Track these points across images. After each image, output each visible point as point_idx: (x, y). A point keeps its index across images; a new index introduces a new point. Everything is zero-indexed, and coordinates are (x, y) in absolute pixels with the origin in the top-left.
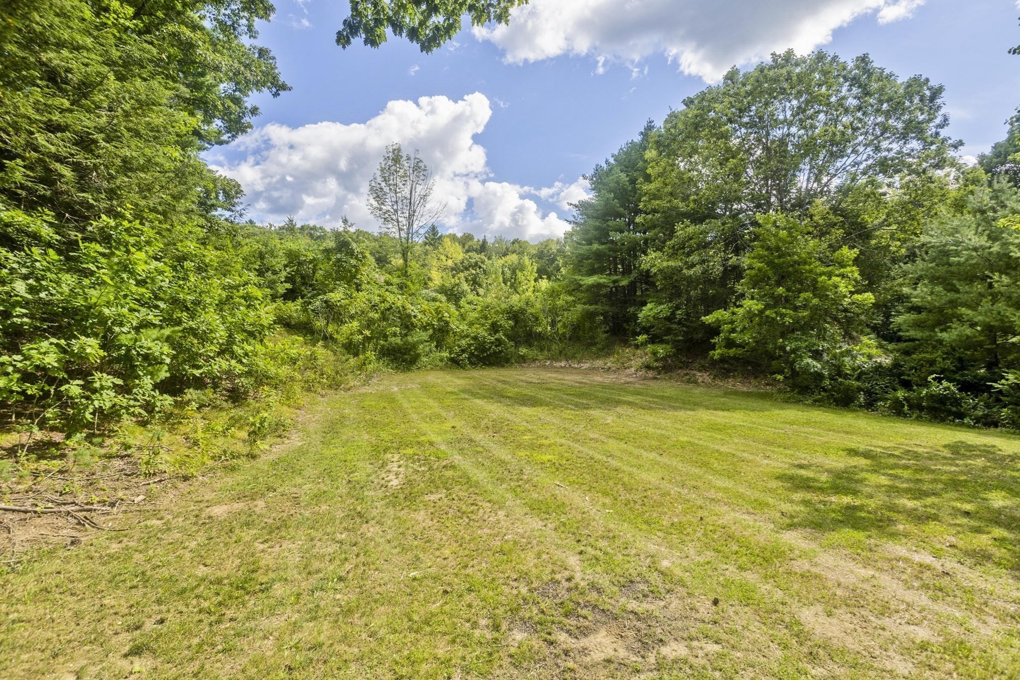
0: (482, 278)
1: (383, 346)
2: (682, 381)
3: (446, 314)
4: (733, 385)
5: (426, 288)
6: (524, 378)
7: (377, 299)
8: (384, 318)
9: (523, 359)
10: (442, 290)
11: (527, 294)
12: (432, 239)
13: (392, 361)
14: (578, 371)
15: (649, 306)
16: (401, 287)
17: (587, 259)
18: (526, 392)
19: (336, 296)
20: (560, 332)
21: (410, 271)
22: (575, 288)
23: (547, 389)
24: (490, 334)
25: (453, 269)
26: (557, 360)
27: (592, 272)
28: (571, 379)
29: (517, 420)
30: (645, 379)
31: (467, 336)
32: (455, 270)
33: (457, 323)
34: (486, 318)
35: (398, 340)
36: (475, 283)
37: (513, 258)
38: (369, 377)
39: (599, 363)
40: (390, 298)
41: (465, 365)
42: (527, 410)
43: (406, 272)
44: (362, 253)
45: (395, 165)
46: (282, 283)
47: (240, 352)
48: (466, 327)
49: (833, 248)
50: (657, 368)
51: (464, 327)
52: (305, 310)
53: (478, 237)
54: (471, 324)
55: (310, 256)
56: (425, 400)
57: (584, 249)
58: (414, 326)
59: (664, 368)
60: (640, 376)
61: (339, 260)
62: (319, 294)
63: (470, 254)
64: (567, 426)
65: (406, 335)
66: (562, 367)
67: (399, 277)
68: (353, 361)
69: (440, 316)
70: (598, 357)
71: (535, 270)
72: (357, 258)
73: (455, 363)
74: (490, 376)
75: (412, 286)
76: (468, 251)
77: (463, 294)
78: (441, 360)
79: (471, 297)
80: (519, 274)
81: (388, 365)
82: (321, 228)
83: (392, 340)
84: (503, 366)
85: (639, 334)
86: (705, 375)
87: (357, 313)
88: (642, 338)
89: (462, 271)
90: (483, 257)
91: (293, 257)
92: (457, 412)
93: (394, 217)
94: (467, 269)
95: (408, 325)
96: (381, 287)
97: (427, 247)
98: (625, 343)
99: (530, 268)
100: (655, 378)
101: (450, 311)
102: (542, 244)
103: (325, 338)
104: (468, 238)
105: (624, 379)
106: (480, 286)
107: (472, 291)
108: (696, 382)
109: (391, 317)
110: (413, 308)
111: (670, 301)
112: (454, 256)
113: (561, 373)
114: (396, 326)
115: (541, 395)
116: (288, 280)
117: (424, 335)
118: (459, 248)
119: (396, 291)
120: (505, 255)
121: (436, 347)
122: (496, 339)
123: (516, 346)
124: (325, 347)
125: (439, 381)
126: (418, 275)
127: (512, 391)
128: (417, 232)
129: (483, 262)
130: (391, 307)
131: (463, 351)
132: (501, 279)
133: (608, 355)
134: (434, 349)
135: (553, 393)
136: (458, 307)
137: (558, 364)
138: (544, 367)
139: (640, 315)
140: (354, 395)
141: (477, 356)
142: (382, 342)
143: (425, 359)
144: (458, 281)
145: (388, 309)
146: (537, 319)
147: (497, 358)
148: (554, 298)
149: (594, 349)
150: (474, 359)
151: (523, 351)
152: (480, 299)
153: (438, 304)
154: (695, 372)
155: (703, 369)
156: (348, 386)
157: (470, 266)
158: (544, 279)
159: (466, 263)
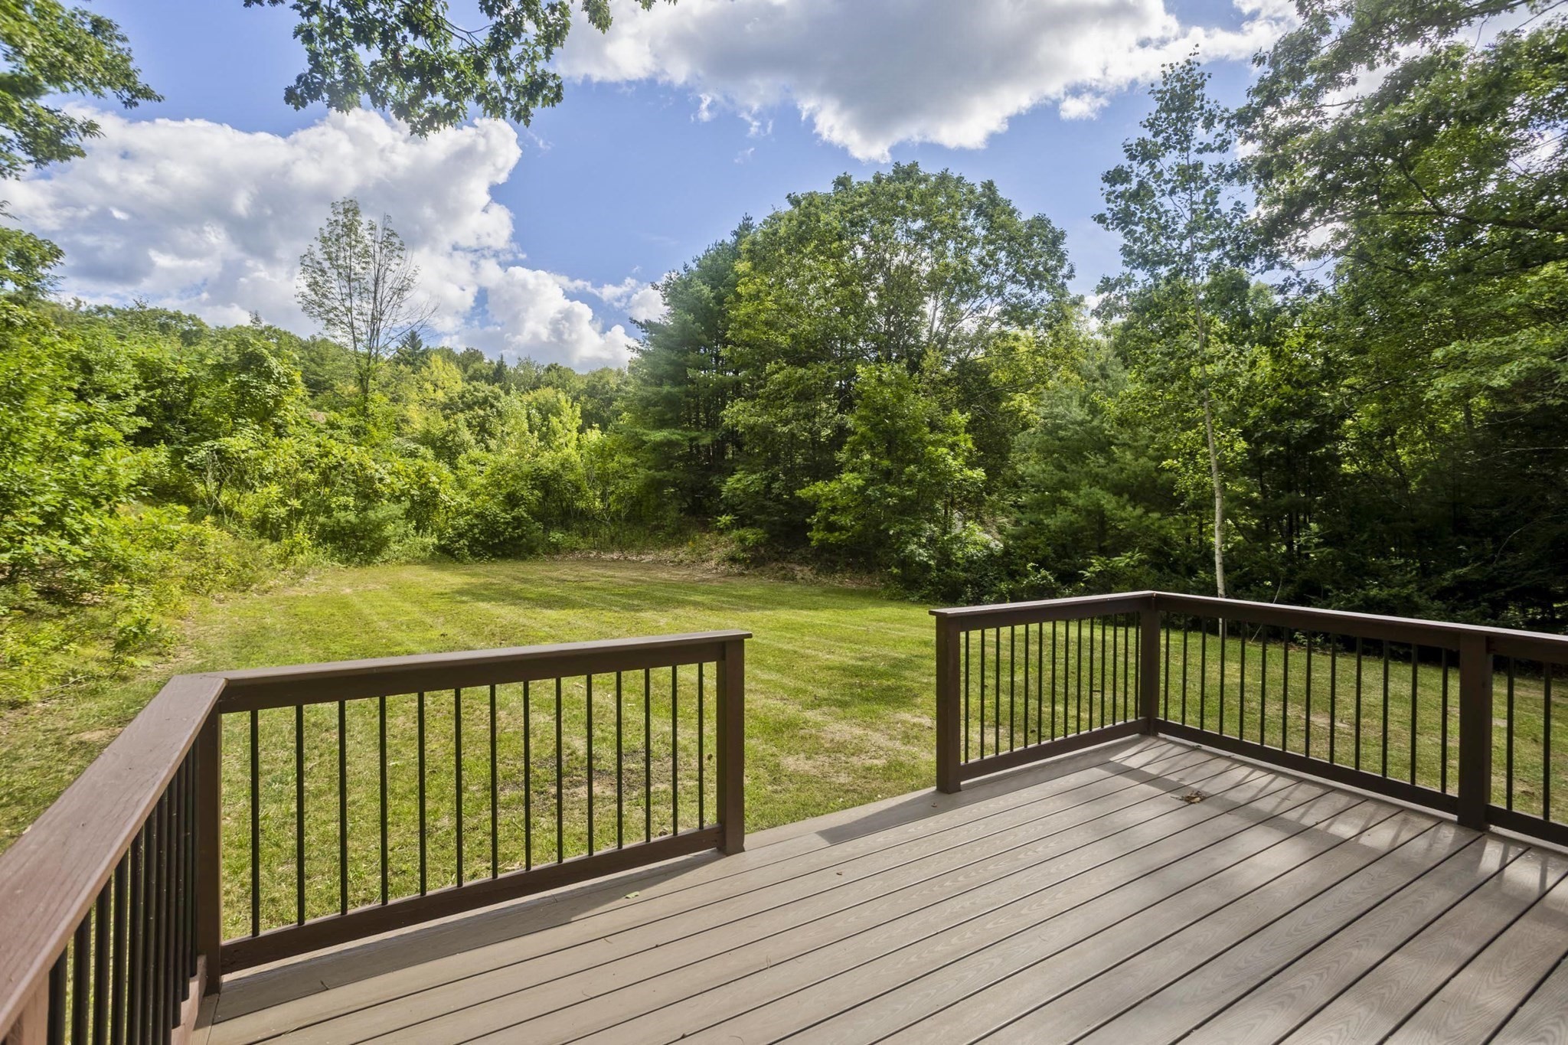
0: (495, 425)
1: (322, 525)
2: (776, 578)
3: (434, 479)
4: (841, 583)
5: (400, 435)
6: (555, 574)
7: (315, 450)
8: (326, 480)
9: (555, 549)
10: (427, 439)
11: (566, 451)
12: (410, 355)
13: (340, 549)
14: (637, 565)
15: (737, 476)
16: (356, 432)
17: (655, 405)
18: (556, 592)
19: (241, 442)
20: (613, 509)
21: (371, 407)
22: (637, 445)
23: (586, 588)
24: (505, 511)
25: (445, 407)
26: (607, 550)
27: (661, 424)
28: (622, 575)
29: (537, 626)
30: (729, 575)
31: (467, 513)
32: (449, 408)
33: (451, 492)
34: (499, 486)
35: (352, 517)
36: (482, 430)
37: (546, 394)
38: (301, 573)
39: (668, 554)
40: (337, 449)
41: (464, 557)
42: (553, 614)
43: (365, 409)
44: (287, 375)
45: (348, 236)
46: (130, 415)
47: (78, 527)
48: (466, 499)
49: (947, 409)
50: (744, 559)
51: (463, 499)
52: (175, 465)
53: (490, 357)
54: (474, 495)
55: (184, 372)
56: (399, 604)
57: (650, 391)
58: (378, 495)
59: (753, 560)
60: (722, 572)
61: (243, 384)
62: (205, 439)
63: (475, 383)
64: (604, 630)
65: (365, 509)
66: (613, 560)
67: (352, 416)
68: (271, 549)
69: (423, 481)
70: (667, 546)
71: (580, 414)
72: (277, 382)
73: (446, 554)
74: (502, 573)
75: (375, 433)
76: (472, 378)
77: (463, 446)
78: (424, 549)
79: (476, 453)
80: (554, 420)
81: (333, 555)
82: (190, 318)
83: (341, 515)
84: (524, 559)
85: (721, 514)
86: (806, 569)
87: (276, 473)
88: (725, 519)
89: (462, 411)
90: (497, 390)
91: (150, 373)
92: (449, 618)
93: (346, 320)
94: (470, 407)
95: (367, 492)
96: (319, 431)
97: (402, 367)
98: (706, 527)
99: (570, 411)
100: (741, 574)
101: (440, 473)
102: (594, 375)
103: (217, 512)
104: (473, 356)
105: (699, 575)
106: (492, 435)
107: (478, 442)
108: (793, 579)
109: (339, 480)
110: (377, 467)
111: (766, 470)
112: (447, 384)
113: (612, 568)
114: (348, 495)
115: (576, 596)
116: (141, 411)
117: (397, 509)
118: (455, 372)
119: (347, 438)
120: (535, 388)
121: (417, 529)
122: (513, 518)
123: (546, 530)
124: (217, 525)
125: (421, 579)
126: (386, 416)
127: (535, 591)
128: (385, 346)
129: (497, 398)
130: (340, 465)
131: (461, 536)
132: (526, 426)
133: (680, 543)
134: (413, 532)
135: (594, 592)
136: (454, 467)
137: (607, 556)
138: (587, 560)
139: (725, 489)
140: (277, 599)
141: (483, 543)
142: (322, 519)
143: (395, 547)
144: (454, 426)
145: (335, 468)
146: (578, 489)
147: (515, 546)
148: (605, 459)
149: (661, 534)
150: (477, 549)
151: (556, 536)
152: (491, 457)
153: (419, 461)
154: (793, 565)
155: (804, 561)
156: (264, 587)
157: (475, 403)
158: (594, 428)
159: (469, 398)
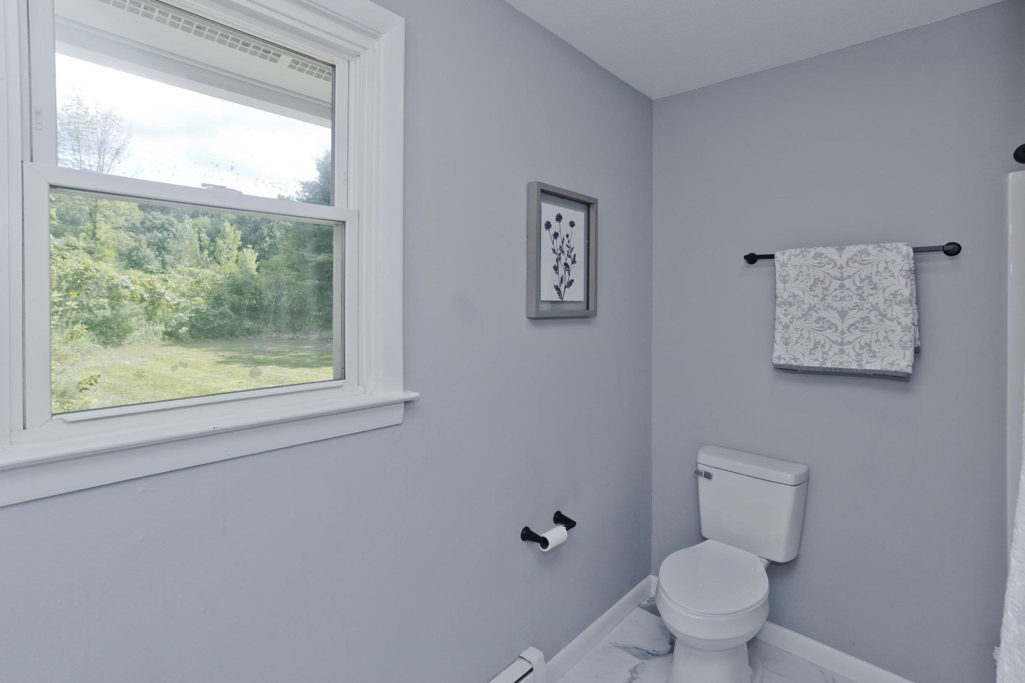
0: (172, 244)
1: (87, 319)
9: (248, 332)
11: (230, 264)
14: (308, 342)
17: (316, 236)
20: (286, 305)
21: (99, 233)
25: (130, 229)
26: (283, 332)
27: (316, 249)
31: (186, 309)
32: (133, 230)
35: (108, 313)
36: (161, 248)
37: (205, 222)
41: (187, 340)
43: (94, 234)
58: (121, 297)
63: (152, 214)
65: (115, 307)
66: (290, 339)
71: (239, 238)
73: (171, 337)
76: (150, 210)
78: (156, 334)
80: (220, 242)
84: (227, 339)
89: (143, 233)
90: (171, 218)
94: (149, 230)
95: (114, 296)
99: (232, 235)
106: (168, 251)
107: (157, 256)
112: (130, 214)
121: (148, 320)
122: (220, 313)
123: (241, 319)
129: (171, 224)
130: (96, 277)
131: (183, 325)
132: (197, 246)
134: (146, 322)
137: (285, 336)
138: (270, 339)
141: (199, 329)
143: (136, 333)
146: (261, 292)
147: (222, 331)
149: (321, 321)
150: (194, 332)
151: (248, 324)
157: (153, 228)
158: (248, 248)
159: (148, 224)
